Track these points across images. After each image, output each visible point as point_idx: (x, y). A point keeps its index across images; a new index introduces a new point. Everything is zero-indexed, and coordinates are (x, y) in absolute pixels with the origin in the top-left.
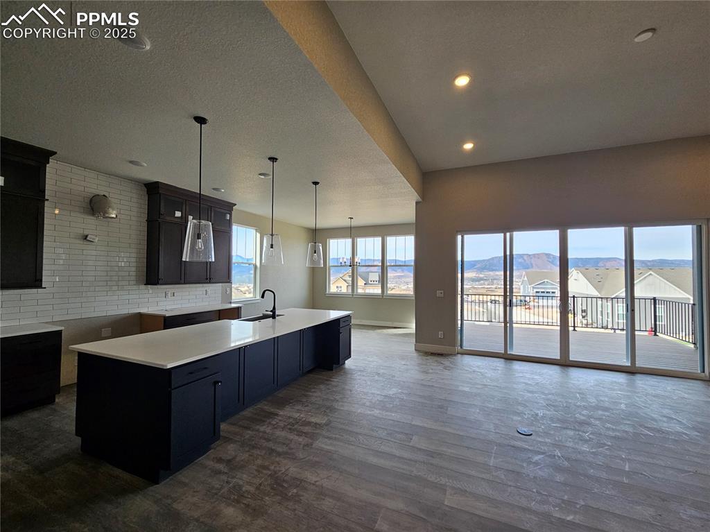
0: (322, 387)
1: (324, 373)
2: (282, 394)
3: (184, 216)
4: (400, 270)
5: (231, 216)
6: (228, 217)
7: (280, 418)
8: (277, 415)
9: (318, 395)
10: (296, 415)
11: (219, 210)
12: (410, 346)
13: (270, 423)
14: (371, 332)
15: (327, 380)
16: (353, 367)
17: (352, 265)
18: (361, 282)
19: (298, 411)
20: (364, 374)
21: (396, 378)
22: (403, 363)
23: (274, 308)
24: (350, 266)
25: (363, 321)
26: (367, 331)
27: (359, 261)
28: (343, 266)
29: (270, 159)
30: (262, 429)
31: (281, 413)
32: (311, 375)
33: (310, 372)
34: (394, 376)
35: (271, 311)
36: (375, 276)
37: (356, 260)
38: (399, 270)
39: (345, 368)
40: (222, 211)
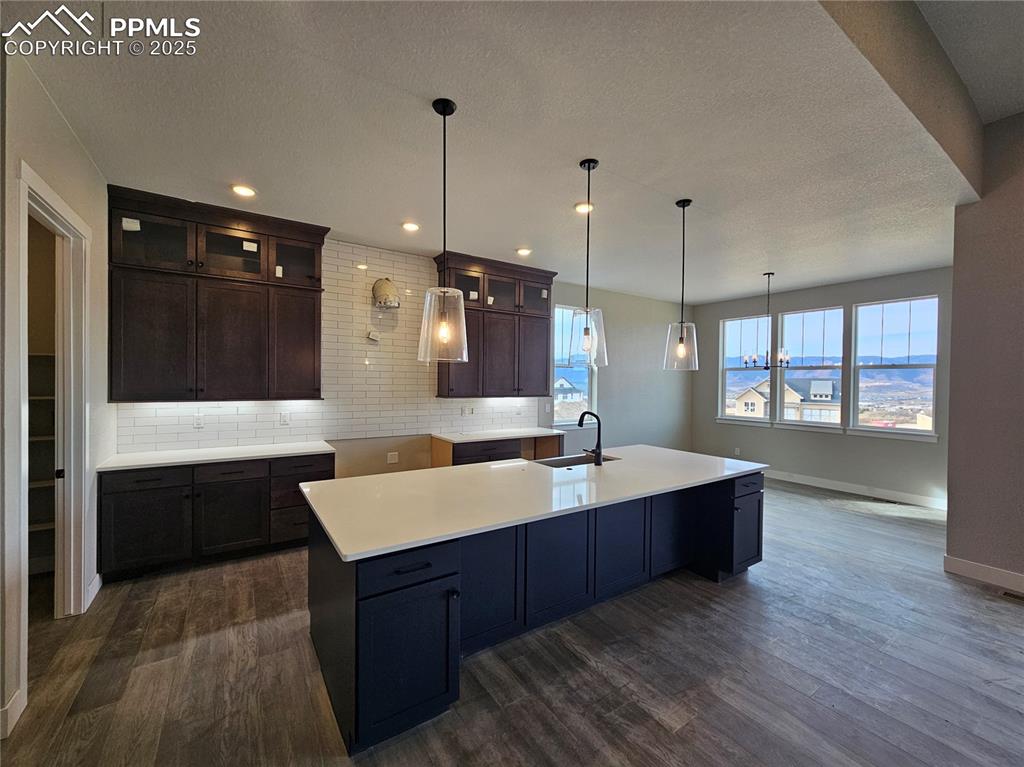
0: (689, 618)
1: (696, 583)
2: (604, 612)
3: (481, 297)
4: (883, 376)
5: (549, 294)
6: (545, 294)
7: (587, 676)
8: (583, 664)
9: (677, 637)
10: (621, 680)
11: (532, 284)
12: (931, 561)
13: (564, 682)
14: (814, 502)
15: (701, 604)
16: (766, 585)
17: (773, 366)
18: (792, 397)
19: (627, 670)
20: (794, 609)
21: (888, 649)
22: (912, 604)
23: (599, 445)
24: (767, 368)
25: (795, 475)
26: (803, 498)
27: (787, 358)
28: (752, 369)
29: (582, 163)
30: (548, 691)
31: (593, 663)
32: (670, 583)
33: (668, 575)
34: (883, 641)
35: (593, 451)
36: (823, 387)
37: (780, 356)
38: (881, 375)
39: (745, 583)
40: (537, 285)
